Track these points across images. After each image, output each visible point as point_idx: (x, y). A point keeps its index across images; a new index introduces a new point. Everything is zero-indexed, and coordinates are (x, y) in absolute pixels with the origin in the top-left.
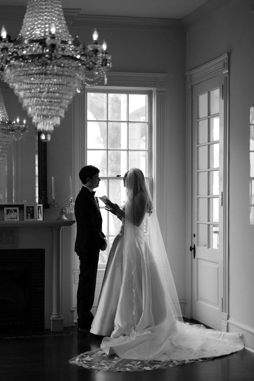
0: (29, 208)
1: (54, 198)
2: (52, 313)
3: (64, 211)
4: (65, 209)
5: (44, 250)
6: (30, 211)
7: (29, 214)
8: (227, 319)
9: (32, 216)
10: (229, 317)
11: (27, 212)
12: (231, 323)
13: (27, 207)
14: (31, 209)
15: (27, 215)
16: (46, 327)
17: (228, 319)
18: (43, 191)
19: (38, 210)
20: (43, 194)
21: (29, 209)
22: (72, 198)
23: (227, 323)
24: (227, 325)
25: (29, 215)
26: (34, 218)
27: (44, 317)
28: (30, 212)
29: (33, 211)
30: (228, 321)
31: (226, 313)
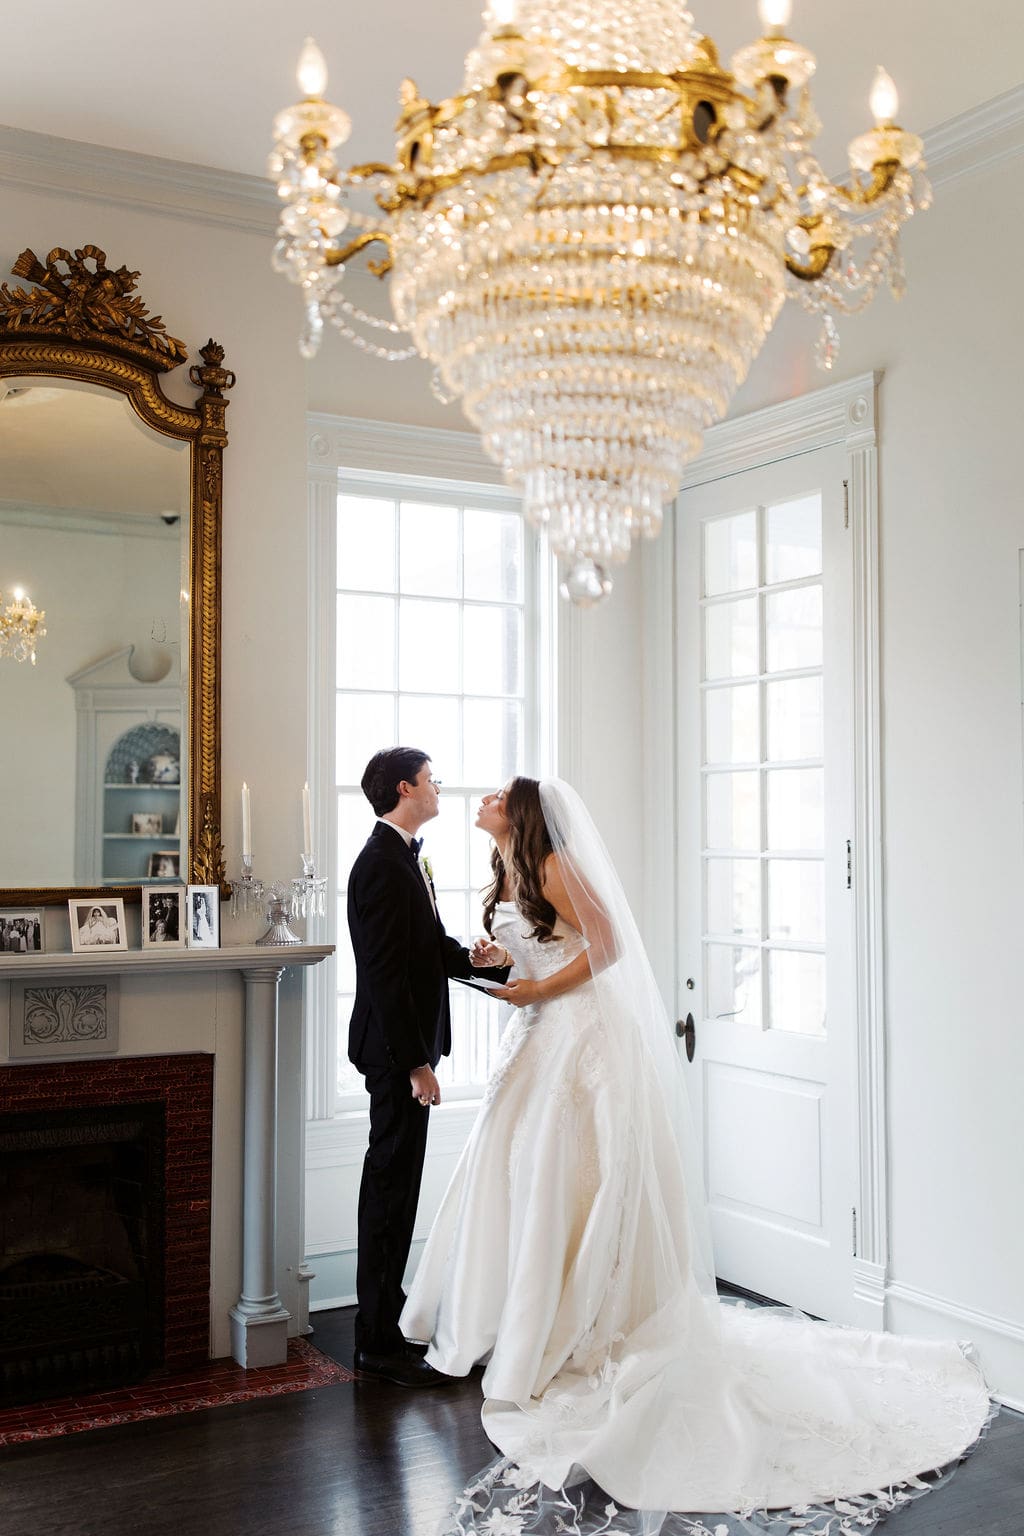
0: (161, 902)
1: (247, 861)
2: (243, 1297)
3: (285, 909)
4: (289, 902)
5: (209, 1059)
6: (164, 911)
7: (162, 925)
8: (883, 1283)
9: (172, 932)
10: (892, 1279)
11: (153, 916)
12: (900, 1300)
13: (153, 898)
14: (167, 903)
15: (153, 929)
16: (218, 1349)
17: (887, 1285)
18: (210, 837)
19: (196, 906)
20: (209, 846)
21: (161, 904)
22: (312, 862)
23: (883, 1298)
24: (882, 1304)
25: (160, 926)
26: (177, 939)
27: (206, 1314)
28: (162, 917)
29: (175, 910)
30: (889, 1291)
31: (873, 1261)
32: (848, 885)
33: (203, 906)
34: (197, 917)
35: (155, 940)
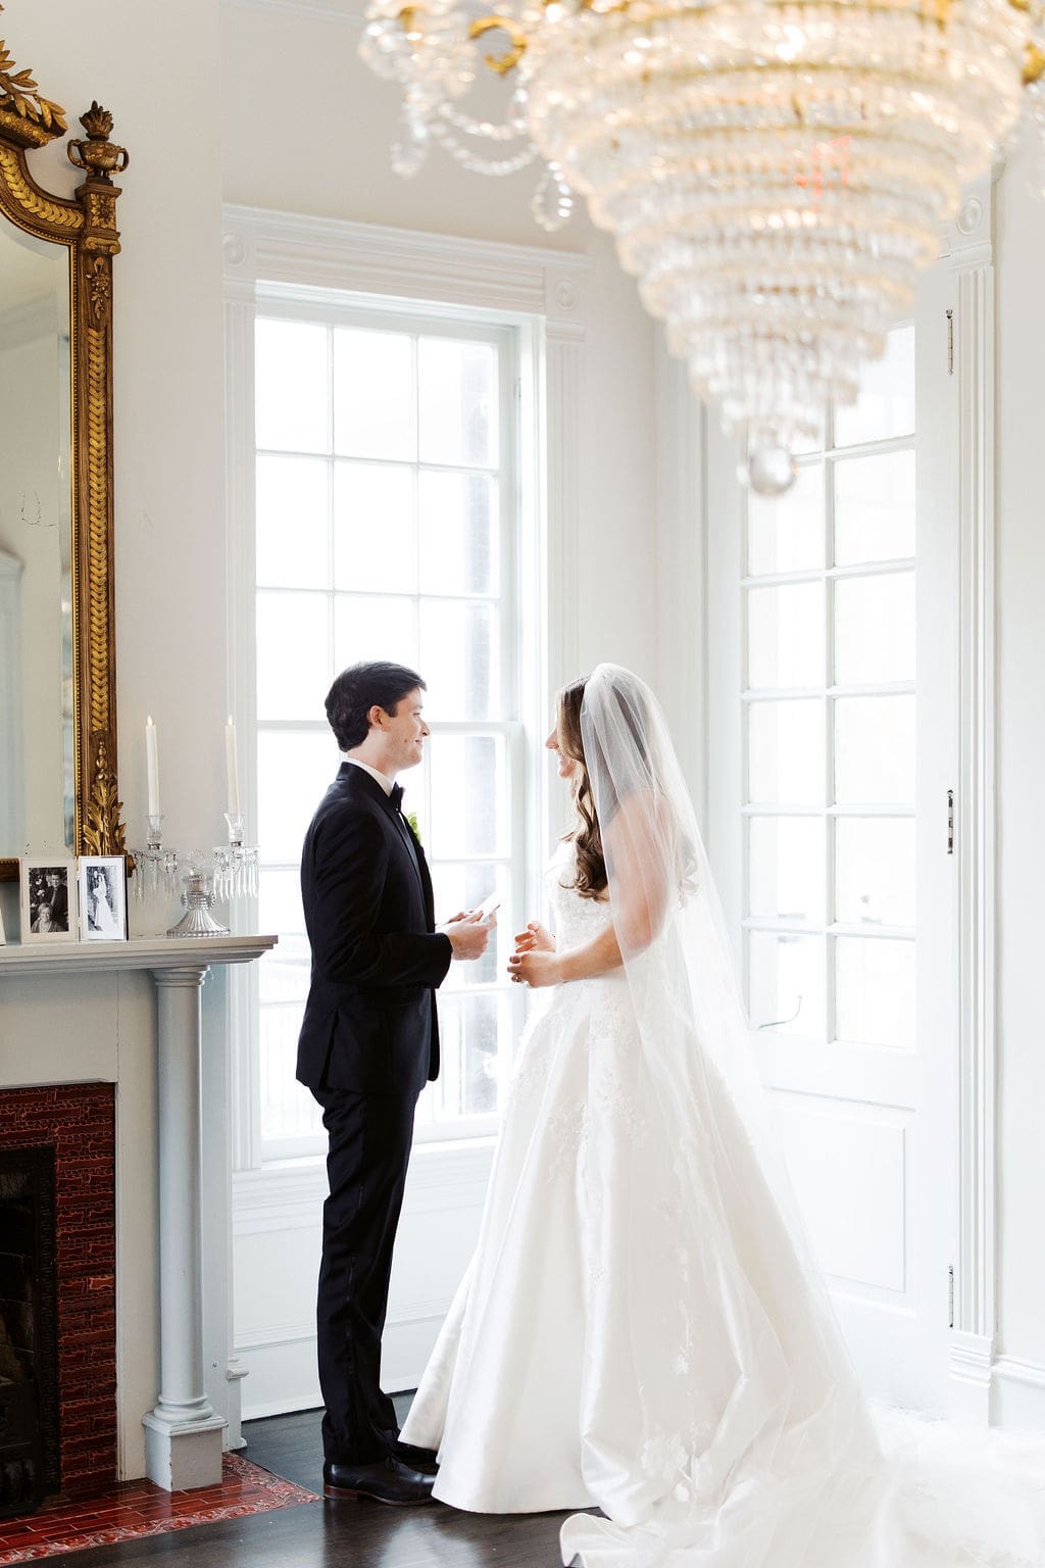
0: (44, 879)
1: (155, 823)
2: (161, 1399)
3: (204, 888)
4: (211, 878)
5: (108, 1089)
6: (49, 891)
7: (46, 910)
8: (989, 1359)
9: (59, 919)
10: (1000, 1353)
11: (34, 899)
12: (1008, 1378)
13: (34, 874)
14: (53, 881)
15: (34, 916)
16: (129, 1467)
17: (994, 1361)
18: (104, 791)
19: (92, 886)
20: (103, 803)
21: (45, 882)
22: (239, 824)
23: (988, 1377)
24: (989, 1385)
25: (44, 911)
26: (67, 930)
27: (112, 1424)
28: (47, 899)
29: (63, 890)
30: (997, 1368)
31: (976, 1332)
32: (948, 849)
33: (102, 884)
34: (95, 900)
35: (37, 931)
